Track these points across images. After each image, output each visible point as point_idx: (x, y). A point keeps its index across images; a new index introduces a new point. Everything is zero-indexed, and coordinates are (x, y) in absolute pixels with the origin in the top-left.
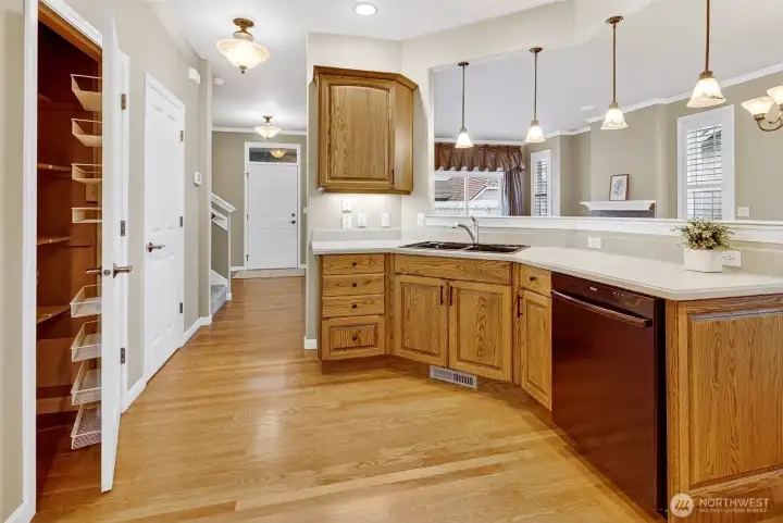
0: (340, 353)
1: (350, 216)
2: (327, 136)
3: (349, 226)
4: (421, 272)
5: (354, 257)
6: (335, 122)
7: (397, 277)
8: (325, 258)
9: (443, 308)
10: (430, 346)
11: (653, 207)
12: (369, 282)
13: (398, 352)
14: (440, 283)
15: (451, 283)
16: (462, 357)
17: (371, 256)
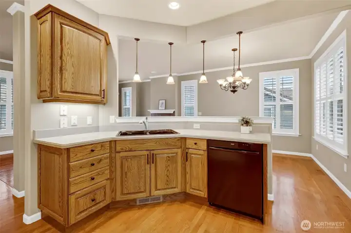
0: (83, 214)
1: (65, 118)
2: (59, 61)
3: (66, 126)
4: (133, 149)
5: (91, 146)
6: (65, 51)
7: (117, 154)
8: (71, 150)
9: (148, 166)
10: (140, 188)
11: (174, 112)
12: (101, 160)
13: (119, 197)
14: (146, 153)
15: (152, 152)
16: (158, 188)
17: (102, 144)
